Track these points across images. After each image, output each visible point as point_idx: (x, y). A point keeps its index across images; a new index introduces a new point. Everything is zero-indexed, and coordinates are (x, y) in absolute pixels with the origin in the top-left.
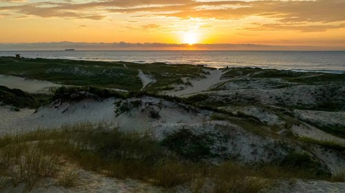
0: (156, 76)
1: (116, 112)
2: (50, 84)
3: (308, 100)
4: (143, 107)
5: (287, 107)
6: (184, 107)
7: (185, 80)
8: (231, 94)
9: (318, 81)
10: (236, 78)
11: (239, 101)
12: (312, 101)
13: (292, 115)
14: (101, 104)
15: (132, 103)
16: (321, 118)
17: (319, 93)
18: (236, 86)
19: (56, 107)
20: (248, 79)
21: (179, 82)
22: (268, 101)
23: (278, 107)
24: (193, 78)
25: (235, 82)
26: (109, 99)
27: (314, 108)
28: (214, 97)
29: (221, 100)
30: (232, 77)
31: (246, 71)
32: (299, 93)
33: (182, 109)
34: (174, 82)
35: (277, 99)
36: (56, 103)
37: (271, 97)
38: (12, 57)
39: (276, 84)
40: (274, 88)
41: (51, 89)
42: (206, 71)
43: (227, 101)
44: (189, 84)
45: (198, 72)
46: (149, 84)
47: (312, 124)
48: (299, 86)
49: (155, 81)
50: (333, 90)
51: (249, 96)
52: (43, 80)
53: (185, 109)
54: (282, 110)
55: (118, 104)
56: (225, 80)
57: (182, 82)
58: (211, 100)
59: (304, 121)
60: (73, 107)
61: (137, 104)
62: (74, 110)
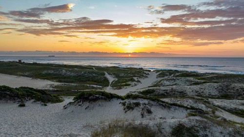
0: (117, 76)
3: (214, 92)
4: (142, 106)
5: (204, 97)
7: (135, 78)
8: (168, 89)
9: (214, 79)
10: (166, 77)
11: (174, 94)
12: (217, 93)
13: (209, 103)
14: (110, 103)
15: (134, 104)
16: (226, 104)
17: (220, 88)
18: (167, 83)
19: (79, 105)
20: (174, 78)
21: (133, 80)
22: (192, 94)
23: (199, 98)
24: (140, 77)
25: (167, 80)
27: (218, 98)
28: (158, 91)
29: (163, 93)
30: (163, 77)
31: (170, 72)
32: (209, 88)
34: (129, 80)
35: (196, 92)
36: (79, 102)
37: (193, 91)
39: (191, 81)
40: (191, 85)
41: (51, 86)
42: (147, 72)
43: (166, 94)
44: (139, 81)
45: (141, 73)
46: (113, 82)
47: (221, 108)
49: (117, 79)
50: (227, 86)
51: (180, 90)
52: (44, 79)
54: (202, 99)
55: (124, 104)
56: (160, 79)
57: (134, 81)
58: (157, 93)
59: (216, 106)
60: (92, 106)
61: (137, 105)
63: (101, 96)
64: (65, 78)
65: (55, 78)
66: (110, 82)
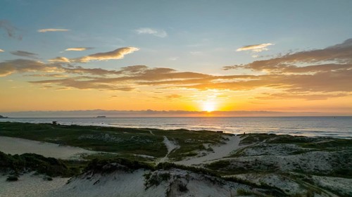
0: (180, 142)
1: (146, 184)
2: (82, 151)
3: (324, 166)
4: (172, 180)
5: (305, 173)
6: (210, 179)
7: (206, 146)
8: (251, 160)
9: (330, 146)
10: (254, 144)
11: (259, 168)
12: (329, 167)
13: (311, 182)
14: (131, 176)
15: (161, 175)
16: (341, 185)
17: (334, 159)
18: (254, 152)
19: (88, 178)
20: (265, 145)
21: (201, 148)
22: (286, 167)
23: (297, 174)
24: (214, 144)
25: (253, 148)
26: (139, 170)
27: (331, 175)
28: (235, 163)
29: (242, 166)
30: (249, 143)
31: (262, 137)
32: (316, 160)
33: (208, 181)
34: (196, 148)
35: (295, 165)
36: (88, 174)
37: (289, 163)
38: (50, 124)
39: (291, 150)
40: (290, 154)
41: (82, 155)
42: (225, 137)
43: (246, 168)
44: (210, 150)
45: (217, 138)
46: (173, 150)
47: (333, 192)
48: (313, 153)
49: (179, 147)
50: (346, 156)
51: (268, 163)
52: (76, 146)
53: (212, 181)
54: (301, 177)
55: (147, 176)
56: (244, 146)
57: (204, 148)
58: (233, 166)
59: (324, 188)
60: (105, 179)
61: (166, 177)
62: (105, 182)
63: (119, 165)
64: (106, 145)
65: (93, 145)
66: (169, 151)
